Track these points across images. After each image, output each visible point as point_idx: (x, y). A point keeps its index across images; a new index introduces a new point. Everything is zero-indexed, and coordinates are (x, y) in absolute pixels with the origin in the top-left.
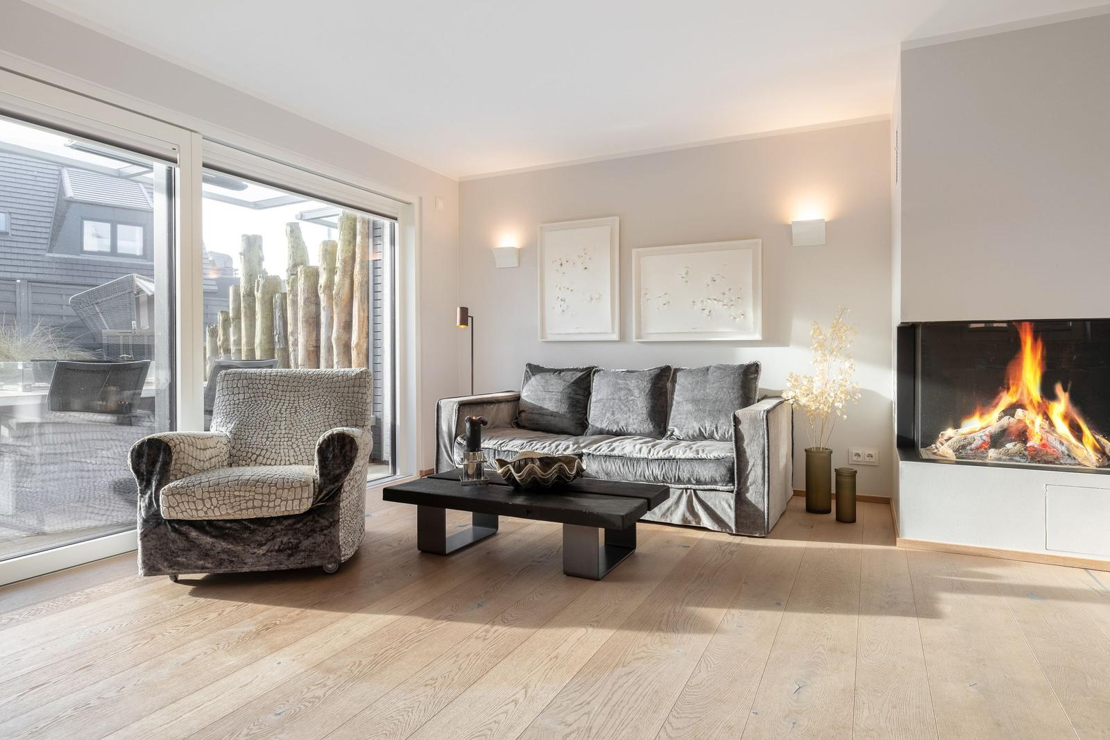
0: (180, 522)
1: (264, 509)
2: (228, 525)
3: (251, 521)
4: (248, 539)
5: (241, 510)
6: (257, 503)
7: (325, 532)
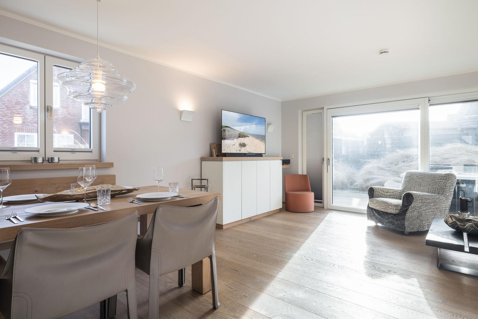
0: (372, 208)
1: (386, 210)
2: (381, 212)
3: (385, 212)
4: (384, 217)
5: (381, 208)
6: (385, 208)
7: (401, 221)
